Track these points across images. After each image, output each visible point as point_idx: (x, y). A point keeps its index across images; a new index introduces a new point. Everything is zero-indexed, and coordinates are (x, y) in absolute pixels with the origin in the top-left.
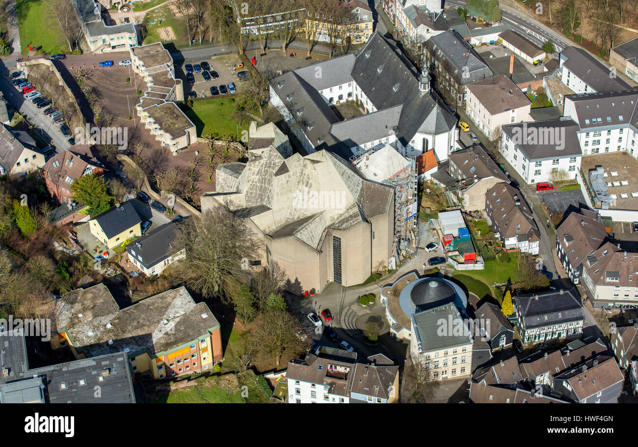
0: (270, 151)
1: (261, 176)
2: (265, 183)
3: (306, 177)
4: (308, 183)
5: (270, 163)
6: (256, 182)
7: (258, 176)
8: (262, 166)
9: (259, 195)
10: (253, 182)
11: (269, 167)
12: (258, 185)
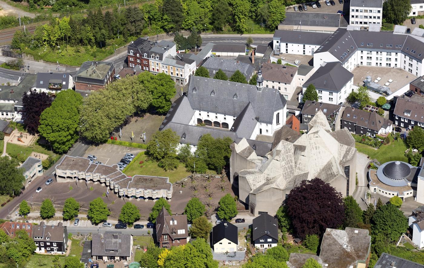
0: (283, 143)
1: (285, 160)
2: (289, 163)
3: (313, 144)
4: (316, 147)
5: (286, 150)
6: (285, 166)
7: (284, 162)
8: (283, 154)
9: (290, 171)
10: (283, 167)
11: (287, 153)
12: (286, 166)
